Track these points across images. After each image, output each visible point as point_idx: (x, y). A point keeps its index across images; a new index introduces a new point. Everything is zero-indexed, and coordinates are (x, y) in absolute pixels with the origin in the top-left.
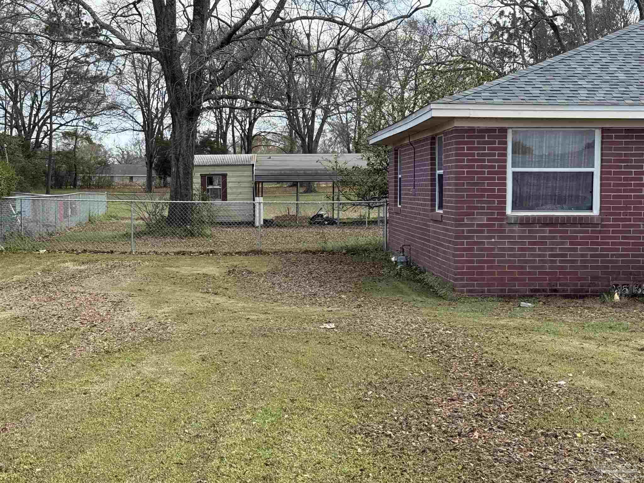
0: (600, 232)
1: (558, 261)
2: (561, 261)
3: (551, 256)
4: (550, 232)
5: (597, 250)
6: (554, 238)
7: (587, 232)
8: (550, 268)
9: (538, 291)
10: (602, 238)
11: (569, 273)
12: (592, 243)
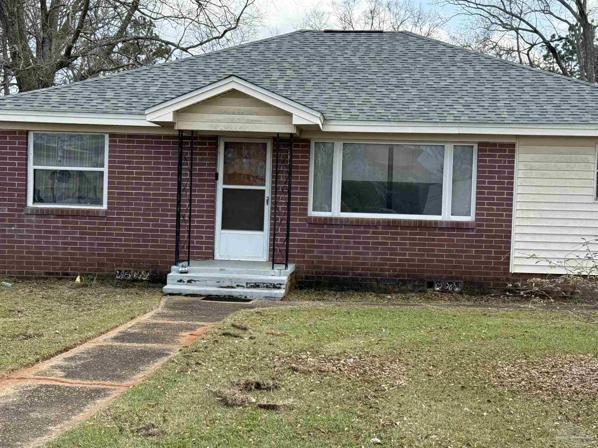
0: (106, 224)
1: (69, 249)
2: (72, 249)
3: (63, 243)
4: (63, 222)
5: (102, 239)
6: (66, 228)
7: (95, 223)
8: (63, 254)
9: (52, 274)
10: (108, 229)
11: (78, 259)
12: (99, 234)
